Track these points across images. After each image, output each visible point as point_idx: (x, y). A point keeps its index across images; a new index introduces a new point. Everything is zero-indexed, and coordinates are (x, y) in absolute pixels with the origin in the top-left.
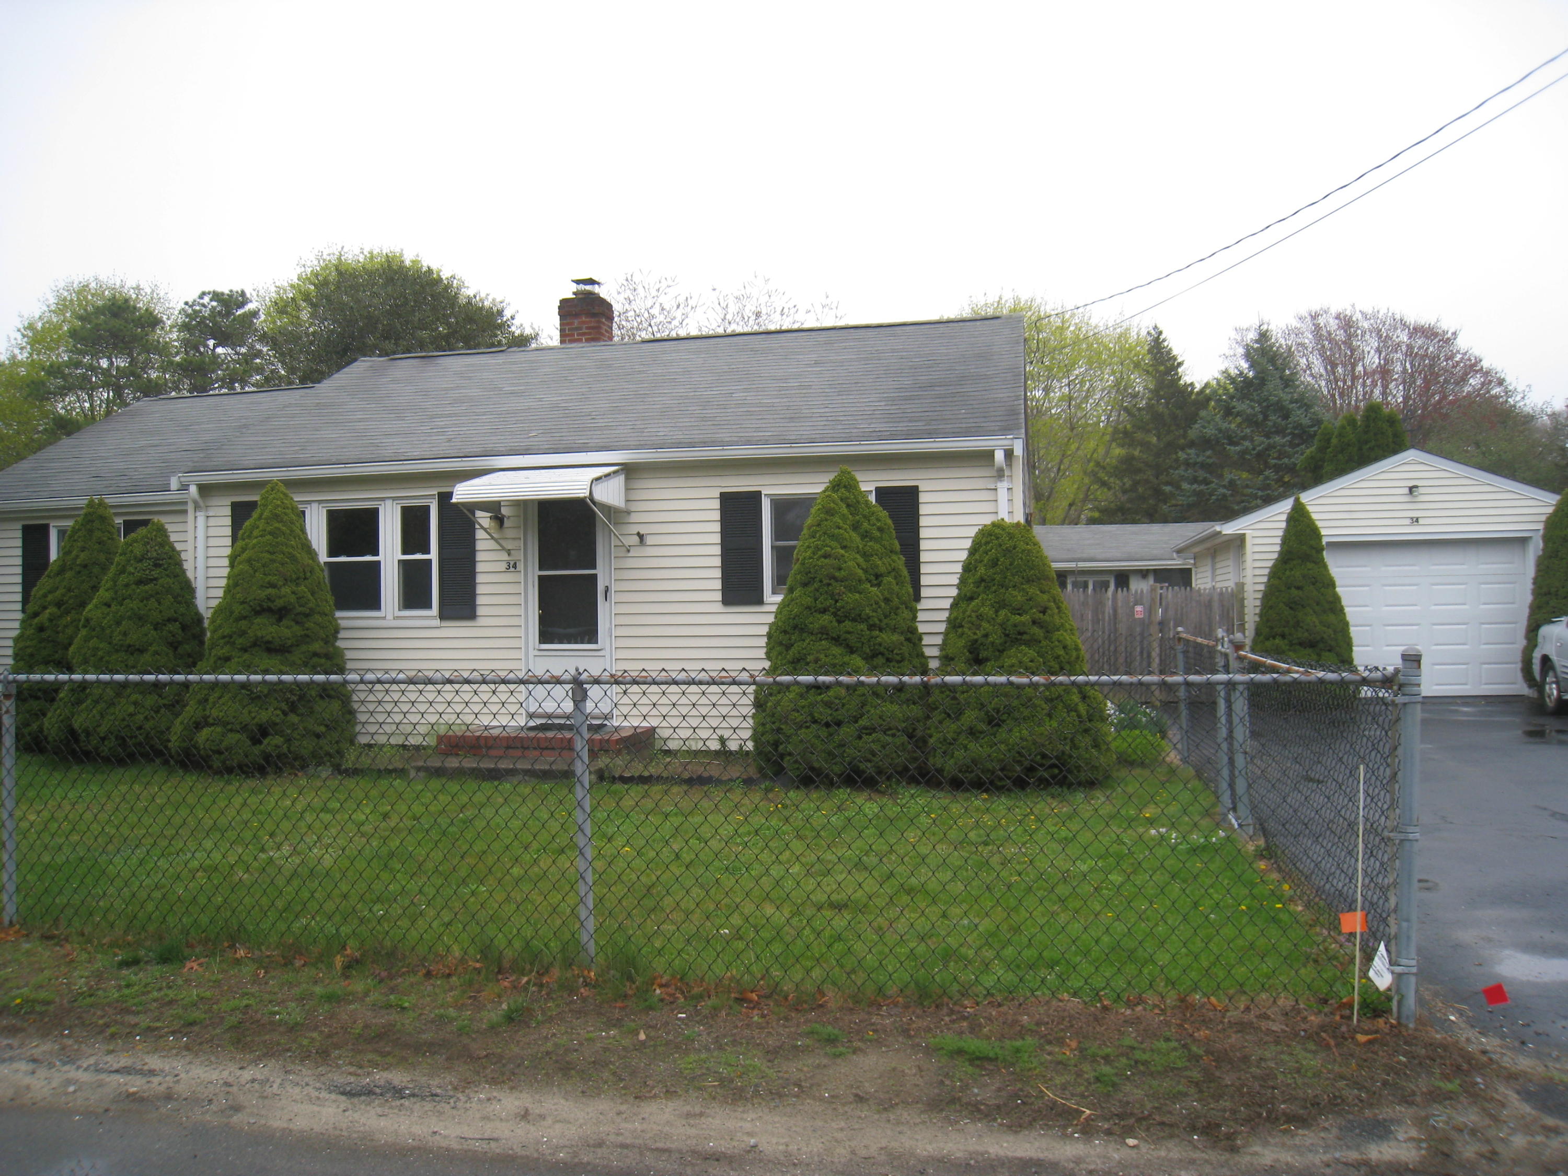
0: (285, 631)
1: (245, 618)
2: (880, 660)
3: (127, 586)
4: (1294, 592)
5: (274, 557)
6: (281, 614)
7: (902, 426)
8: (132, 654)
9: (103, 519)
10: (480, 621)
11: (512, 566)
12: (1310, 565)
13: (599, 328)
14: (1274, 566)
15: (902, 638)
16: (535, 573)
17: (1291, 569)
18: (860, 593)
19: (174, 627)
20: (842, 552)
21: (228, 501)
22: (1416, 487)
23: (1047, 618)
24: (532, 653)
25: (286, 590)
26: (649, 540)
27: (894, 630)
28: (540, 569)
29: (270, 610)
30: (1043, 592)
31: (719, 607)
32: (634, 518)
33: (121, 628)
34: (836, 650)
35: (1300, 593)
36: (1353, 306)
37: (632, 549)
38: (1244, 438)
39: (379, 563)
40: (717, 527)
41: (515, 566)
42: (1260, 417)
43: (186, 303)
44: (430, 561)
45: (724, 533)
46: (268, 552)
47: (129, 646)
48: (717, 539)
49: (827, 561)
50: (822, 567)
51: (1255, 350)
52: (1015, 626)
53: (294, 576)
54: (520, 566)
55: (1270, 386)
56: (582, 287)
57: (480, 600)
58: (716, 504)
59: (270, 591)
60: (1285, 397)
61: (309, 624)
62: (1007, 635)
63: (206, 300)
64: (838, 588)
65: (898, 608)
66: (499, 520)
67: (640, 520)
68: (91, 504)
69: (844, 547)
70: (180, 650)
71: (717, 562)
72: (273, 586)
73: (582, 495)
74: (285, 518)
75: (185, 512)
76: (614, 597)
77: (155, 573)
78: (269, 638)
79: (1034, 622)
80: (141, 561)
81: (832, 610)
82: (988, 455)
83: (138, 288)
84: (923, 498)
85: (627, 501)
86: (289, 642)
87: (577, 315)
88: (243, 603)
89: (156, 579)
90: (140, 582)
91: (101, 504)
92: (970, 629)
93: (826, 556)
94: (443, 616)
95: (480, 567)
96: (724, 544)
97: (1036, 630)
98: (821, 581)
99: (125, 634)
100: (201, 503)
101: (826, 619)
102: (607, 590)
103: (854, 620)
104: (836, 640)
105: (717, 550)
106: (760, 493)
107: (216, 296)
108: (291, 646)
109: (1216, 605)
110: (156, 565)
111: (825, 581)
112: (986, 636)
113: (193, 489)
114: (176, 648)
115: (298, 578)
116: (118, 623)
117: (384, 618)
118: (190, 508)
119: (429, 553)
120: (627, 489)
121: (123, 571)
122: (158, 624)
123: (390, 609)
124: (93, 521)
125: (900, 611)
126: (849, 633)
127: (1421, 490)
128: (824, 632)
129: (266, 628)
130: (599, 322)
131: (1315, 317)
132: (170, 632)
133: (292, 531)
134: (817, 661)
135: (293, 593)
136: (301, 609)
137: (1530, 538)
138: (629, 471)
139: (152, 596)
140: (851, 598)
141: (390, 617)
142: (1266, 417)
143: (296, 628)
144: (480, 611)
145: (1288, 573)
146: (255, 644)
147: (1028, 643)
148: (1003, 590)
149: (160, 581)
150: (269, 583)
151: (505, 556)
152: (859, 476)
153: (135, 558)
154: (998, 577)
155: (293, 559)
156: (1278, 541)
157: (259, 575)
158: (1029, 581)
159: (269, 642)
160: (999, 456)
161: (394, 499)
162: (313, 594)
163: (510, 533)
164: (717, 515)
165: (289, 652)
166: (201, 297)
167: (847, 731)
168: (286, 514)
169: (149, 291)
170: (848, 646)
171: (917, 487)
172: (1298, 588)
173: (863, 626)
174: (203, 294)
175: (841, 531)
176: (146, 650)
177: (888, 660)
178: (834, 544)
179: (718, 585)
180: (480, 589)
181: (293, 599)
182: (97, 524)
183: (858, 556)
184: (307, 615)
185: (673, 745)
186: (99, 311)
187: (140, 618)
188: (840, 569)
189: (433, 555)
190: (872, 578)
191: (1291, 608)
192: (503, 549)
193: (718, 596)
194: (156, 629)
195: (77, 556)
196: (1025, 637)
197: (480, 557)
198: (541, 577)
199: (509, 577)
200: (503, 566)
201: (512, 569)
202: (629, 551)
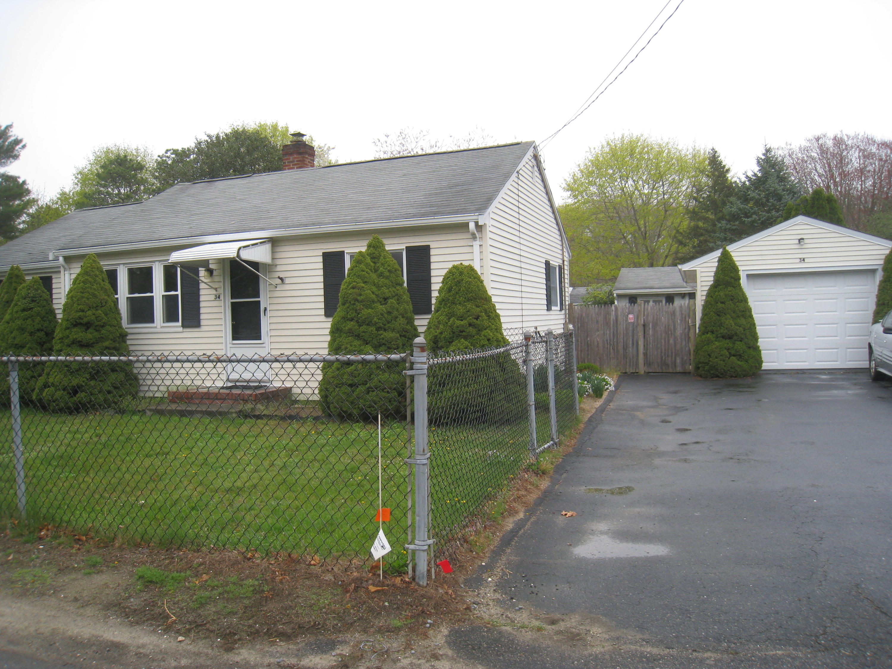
0: (89, 336)
1: (68, 328)
2: (383, 348)
3: (17, 312)
4: (720, 305)
5: (84, 295)
6: (87, 326)
7: (423, 211)
8: (18, 349)
9: (17, 276)
10: (203, 328)
11: (218, 297)
12: (730, 288)
13: (304, 160)
14: (709, 289)
15: (398, 335)
16: (229, 301)
17: (719, 291)
18: (372, 309)
19: (41, 334)
20: (363, 285)
21: (79, 265)
22: (803, 239)
23: (478, 322)
24: (229, 346)
25: (89, 313)
26: (287, 281)
27: (393, 330)
28: (232, 299)
29: (81, 324)
30: (477, 306)
31: (324, 318)
32: (279, 268)
33: (12, 335)
34: (357, 343)
35: (723, 305)
36: (841, 131)
37: (278, 286)
38: (754, 213)
39: (153, 297)
40: (321, 272)
41: (219, 298)
42: (764, 200)
43: (159, 156)
44: (178, 295)
45: (325, 276)
46: (81, 292)
47: (17, 345)
48: (321, 279)
49: (355, 290)
50: (350, 294)
51: (763, 160)
52: (458, 327)
53: (94, 305)
54: (222, 297)
55: (770, 182)
56: (295, 138)
57: (202, 317)
58: (321, 259)
59: (81, 313)
60: (779, 188)
61: (103, 331)
62: (454, 333)
63: (169, 154)
64: (358, 306)
65: (397, 317)
66: (210, 272)
67: (282, 269)
68: (12, 268)
69: (365, 282)
70: (45, 347)
71: (322, 292)
72: (83, 311)
73: (232, 256)
74: (92, 273)
75: (60, 272)
76: (268, 313)
77: (32, 305)
78: (80, 339)
79: (470, 325)
80: (25, 299)
81: (356, 319)
82: (465, 226)
83: (137, 150)
84: (432, 252)
85: (273, 259)
86: (92, 341)
87: (291, 154)
88: (68, 320)
89: (32, 308)
90: (24, 310)
91: (18, 268)
92: (434, 329)
93: (353, 288)
94: (183, 326)
95: (202, 298)
96: (325, 282)
97: (471, 329)
99: (14, 338)
100: (66, 266)
101: (350, 325)
102: (265, 309)
103: (368, 325)
104: (358, 336)
105: (322, 286)
106: (344, 251)
107: (175, 152)
108: (93, 343)
109: (678, 313)
110: (33, 301)
111: (352, 302)
112: (441, 333)
113: (61, 259)
114: (42, 345)
115: (97, 306)
116: (12, 333)
117: (156, 327)
118: (62, 269)
119: (177, 291)
120: (273, 252)
121: (16, 305)
122: (32, 332)
123: (159, 322)
124: (12, 278)
125: (398, 319)
126: (364, 332)
127: (806, 241)
128: (350, 332)
129: (78, 334)
130: (304, 157)
131: (818, 139)
132: (39, 337)
133: (95, 281)
134: (346, 348)
135: (94, 314)
136: (99, 323)
137: (877, 269)
138: (274, 242)
139: (29, 317)
140: (366, 312)
141: (159, 327)
142: (768, 201)
143: (96, 334)
144: (203, 323)
145: (717, 293)
146: (73, 342)
147: (466, 338)
148: (453, 306)
149: (35, 309)
150: (80, 309)
151: (214, 292)
152: (385, 241)
153: (22, 297)
154: (451, 298)
155: (94, 296)
156: (713, 274)
157: (75, 305)
158: (469, 300)
159: (79, 342)
160: (472, 226)
161: (160, 261)
162: (106, 315)
163: (217, 279)
164: (321, 266)
165: (93, 347)
166: (166, 152)
167: (361, 389)
168: (92, 271)
169: (143, 150)
170: (364, 340)
171: (429, 246)
172: (722, 303)
173: (373, 328)
174: (167, 151)
175: (364, 273)
176: (25, 346)
177: (389, 348)
178: (358, 280)
179: (322, 305)
180: (202, 311)
181: (93, 317)
182: (14, 279)
183: (373, 287)
184: (103, 326)
185: (302, 398)
186: (111, 162)
187: (23, 330)
188: (361, 295)
189: (179, 292)
190: (381, 300)
191: (718, 315)
192: (212, 288)
193: (322, 312)
194: (31, 335)
195: (3, 297)
196: (464, 333)
197: (201, 292)
198: (232, 303)
199: (216, 303)
200: (213, 297)
201: (218, 299)
202: (276, 287)
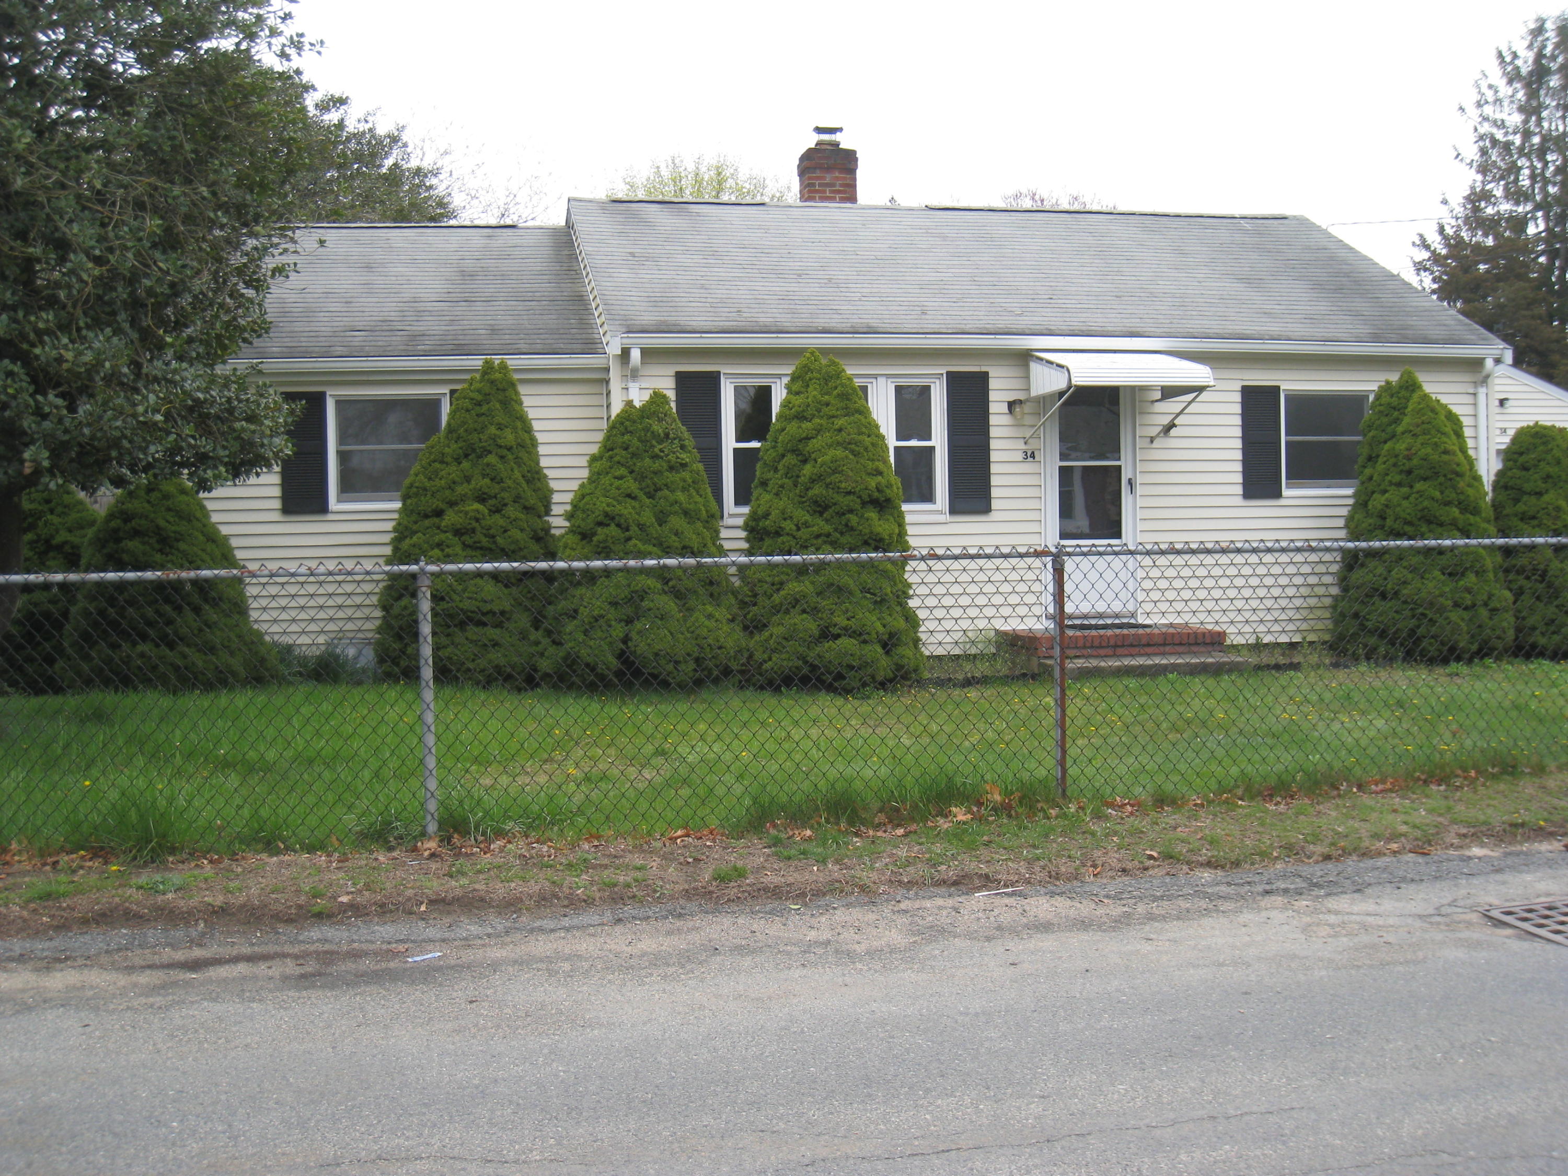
10: (994, 516)
11: (1030, 456)
13: (854, 186)
16: (1051, 464)
21: (671, 370)
26: (1175, 432)
28: (1060, 459)
31: (1239, 501)
32: (1156, 408)
37: (1157, 440)
40: (1238, 420)
41: (1033, 456)
44: (934, 448)
45: (1246, 427)
48: (1238, 432)
54: (1039, 456)
56: (826, 137)
57: (995, 492)
58: (1238, 397)
66: (1019, 406)
67: (1163, 410)
71: (1239, 455)
76: (1139, 490)
82: (1479, 363)
87: (816, 171)
94: (953, 511)
95: (994, 456)
96: (1245, 438)
98: (1445, 476)
102: (1130, 482)
105: (1239, 444)
106: (1278, 388)
113: (636, 354)
119: (931, 439)
130: (854, 179)
144: (995, 504)
151: (1021, 445)
152: (1363, 376)
160: (1489, 363)
161: (888, 376)
163: (1025, 420)
164: (1238, 409)
179: (1239, 478)
180: (994, 481)
189: (938, 442)
192: (1020, 437)
193: (1239, 490)
197: (994, 444)
198: (1060, 468)
199: (1028, 467)
200: (1019, 456)
201: (1030, 459)
202: (1152, 442)
